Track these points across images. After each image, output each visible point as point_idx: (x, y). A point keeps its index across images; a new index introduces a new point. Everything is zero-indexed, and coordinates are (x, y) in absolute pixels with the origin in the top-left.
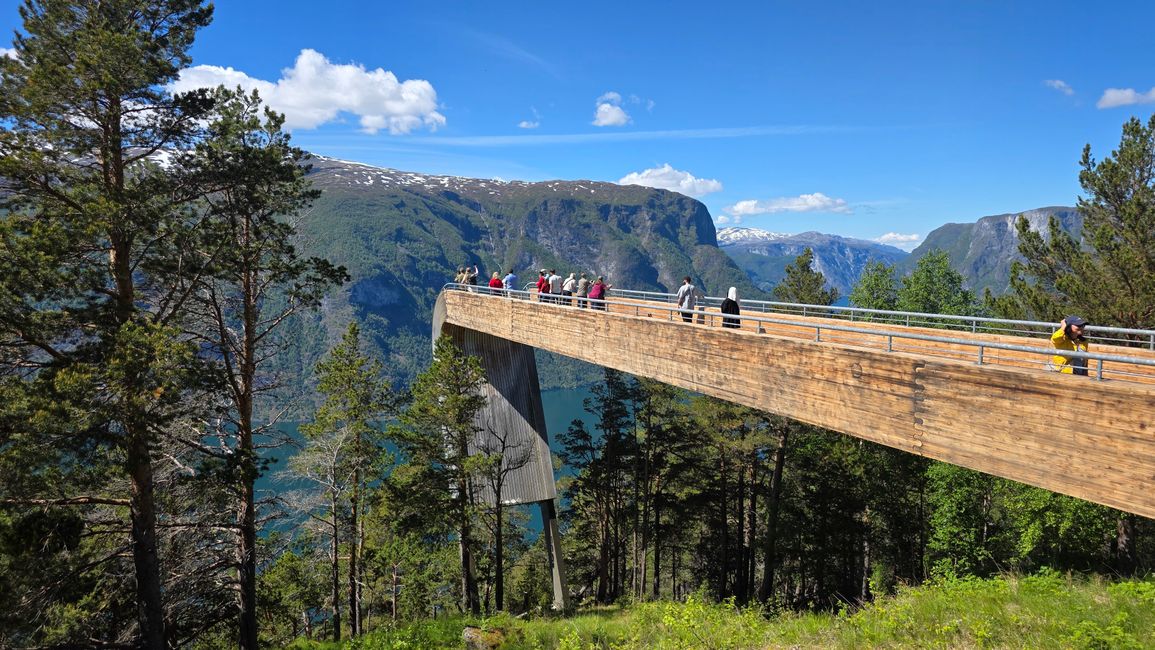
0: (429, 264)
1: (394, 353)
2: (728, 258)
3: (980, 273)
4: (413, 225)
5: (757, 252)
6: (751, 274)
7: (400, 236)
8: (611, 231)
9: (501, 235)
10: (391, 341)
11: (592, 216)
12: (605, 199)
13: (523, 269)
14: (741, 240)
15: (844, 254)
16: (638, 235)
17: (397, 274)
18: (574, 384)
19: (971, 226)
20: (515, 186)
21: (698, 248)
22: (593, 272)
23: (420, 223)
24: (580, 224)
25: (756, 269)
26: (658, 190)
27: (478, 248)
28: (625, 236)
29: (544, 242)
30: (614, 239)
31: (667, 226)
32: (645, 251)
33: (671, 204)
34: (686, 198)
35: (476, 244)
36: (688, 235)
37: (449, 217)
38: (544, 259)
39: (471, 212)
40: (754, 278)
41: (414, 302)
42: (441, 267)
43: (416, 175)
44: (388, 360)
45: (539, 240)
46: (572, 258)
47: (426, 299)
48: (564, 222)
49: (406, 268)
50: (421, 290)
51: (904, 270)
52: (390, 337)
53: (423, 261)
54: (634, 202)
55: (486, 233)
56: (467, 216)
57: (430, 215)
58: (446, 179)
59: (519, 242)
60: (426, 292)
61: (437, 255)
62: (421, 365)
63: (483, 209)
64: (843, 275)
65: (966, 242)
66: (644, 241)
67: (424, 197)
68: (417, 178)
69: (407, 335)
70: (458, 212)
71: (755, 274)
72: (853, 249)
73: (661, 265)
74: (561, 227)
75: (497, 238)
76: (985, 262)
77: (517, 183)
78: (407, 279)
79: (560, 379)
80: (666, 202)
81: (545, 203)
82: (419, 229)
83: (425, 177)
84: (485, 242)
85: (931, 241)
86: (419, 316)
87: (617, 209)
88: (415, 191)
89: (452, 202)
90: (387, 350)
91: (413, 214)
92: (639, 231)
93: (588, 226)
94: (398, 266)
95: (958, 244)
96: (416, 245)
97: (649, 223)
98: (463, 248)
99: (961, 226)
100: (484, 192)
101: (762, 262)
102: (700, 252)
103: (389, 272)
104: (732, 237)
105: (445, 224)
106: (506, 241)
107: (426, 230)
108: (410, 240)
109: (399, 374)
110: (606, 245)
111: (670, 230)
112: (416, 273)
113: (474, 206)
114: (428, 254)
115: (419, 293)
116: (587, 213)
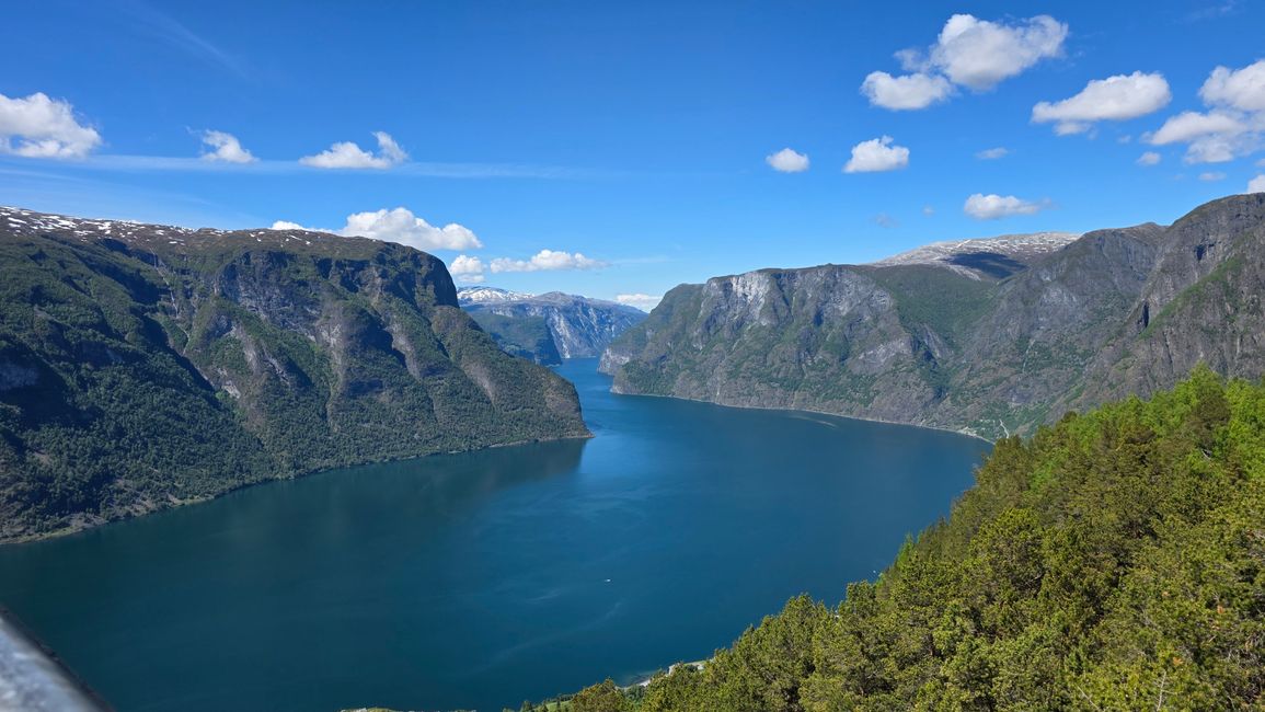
0: (83, 333)
1: (32, 451)
2: (471, 320)
3: (712, 332)
4: (58, 282)
5: (501, 313)
6: (496, 336)
7: (38, 296)
8: (332, 289)
9: (188, 295)
10: (28, 436)
11: (308, 272)
12: (325, 252)
13: (220, 336)
14: (484, 300)
15: (588, 315)
16: (366, 295)
17: (35, 347)
18: (292, 474)
19: (701, 286)
20: (205, 235)
21: (437, 308)
22: (312, 338)
23: (68, 280)
24: (293, 281)
25: (501, 332)
26: (388, 244)
27: (155, 311)
28: (350, 295)
29: (246, 303)
30: (338, 299)
31: (400, 284)
32: (376, 313)
33: (403, 259)
34: (421, 253)
35: (153, 306)
36: (426, 295)
37: (113, 272)
38: (246, 324)
39: (144, 266)
40: (499, 342)
41: (62, 384)
42: (100, 336)
43: (62, 218)
44: (22, 461)
45: (240, 300)
46: (284, 322)
47: (80, 378)
48: (272, 278)
49: (48, 338)
50: (72, 367)
51: (645, 331)
52: (23, 430)
53: (75, 329)
54: (360, 257)
55: (166, 292)
56: (139, 271)
57: (83, 269)
58: (108, 224)
59: (213, 303)
60: (79, 369)
61: (96, 320)
62: (74, 465)
63: (160, 262)
64: (588, 337)
65: (698, 302)
66: (374, 301)
67: (77, 247)
68: (64, 222)
69: (52, 427)
70: (125, 265)
71: (500, 337)
72: (596, 310)
73: (395, 328)
74: (269, 284)
75: (182, 298)
76: (715, 321)
77: (207, 231)
78: (50, 353)
79: (272, 468)
80: (399, 256)
81: (247, 256)
82: (66, 287)
83: (74, 221)
84: (166, 303)
85: (667, 302)
86: (69, 401)
87: (339, 264)
88: (61, 238)
89: (116, 254)
90: (20, 447)
91: (57, 267)
92: (367, 290)
93: (304, 283)
94: (36, 336)
95: (692, 304)
96: (63, 308)
97: (379, 281)
98: (133, 311)
99: (693, 286)
100: (162, 241)
101: (506, 323)
102: (439, 314)
103: (21, 345)
104: (474, 296)
105: (106, 280)
106: (194, 301)
107: (77, 287)
108: (54, 302)
109: (40, 479)
110: (327, 305)
111: (403, 289)
112: (66, 344)
113: (147, 258)
114: (81, 320)
115: (68, 371)
116: (302, 268)
